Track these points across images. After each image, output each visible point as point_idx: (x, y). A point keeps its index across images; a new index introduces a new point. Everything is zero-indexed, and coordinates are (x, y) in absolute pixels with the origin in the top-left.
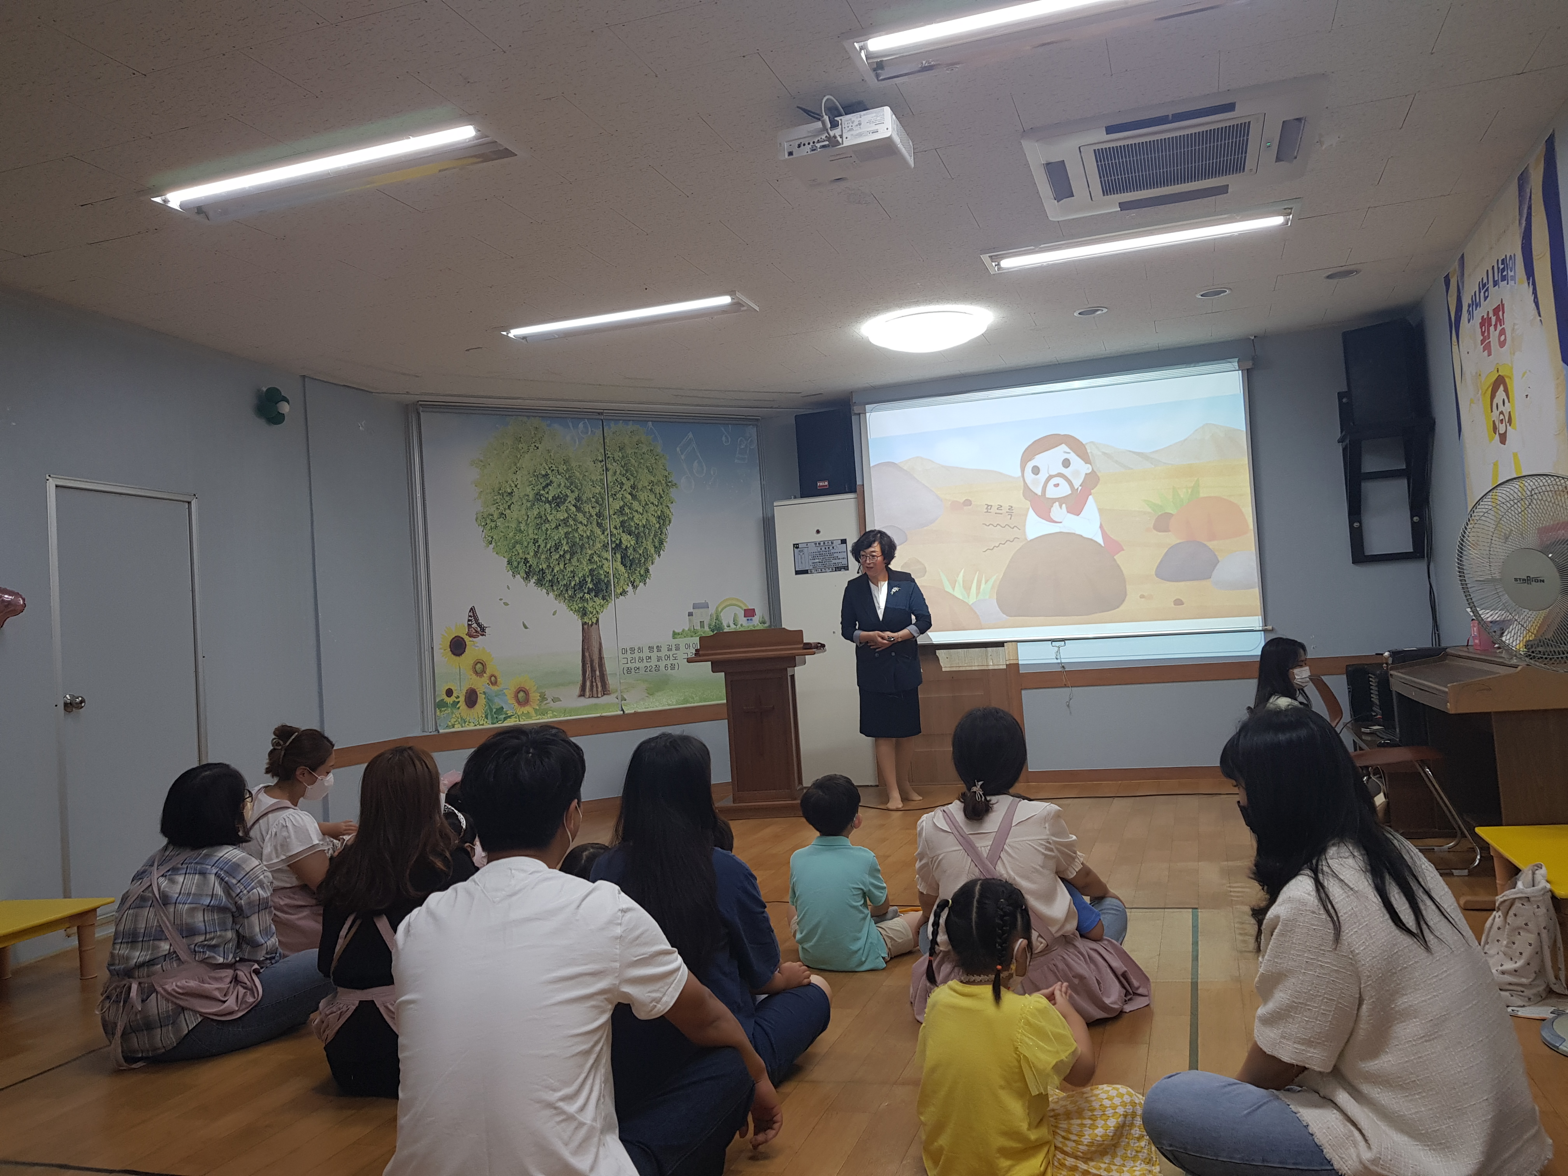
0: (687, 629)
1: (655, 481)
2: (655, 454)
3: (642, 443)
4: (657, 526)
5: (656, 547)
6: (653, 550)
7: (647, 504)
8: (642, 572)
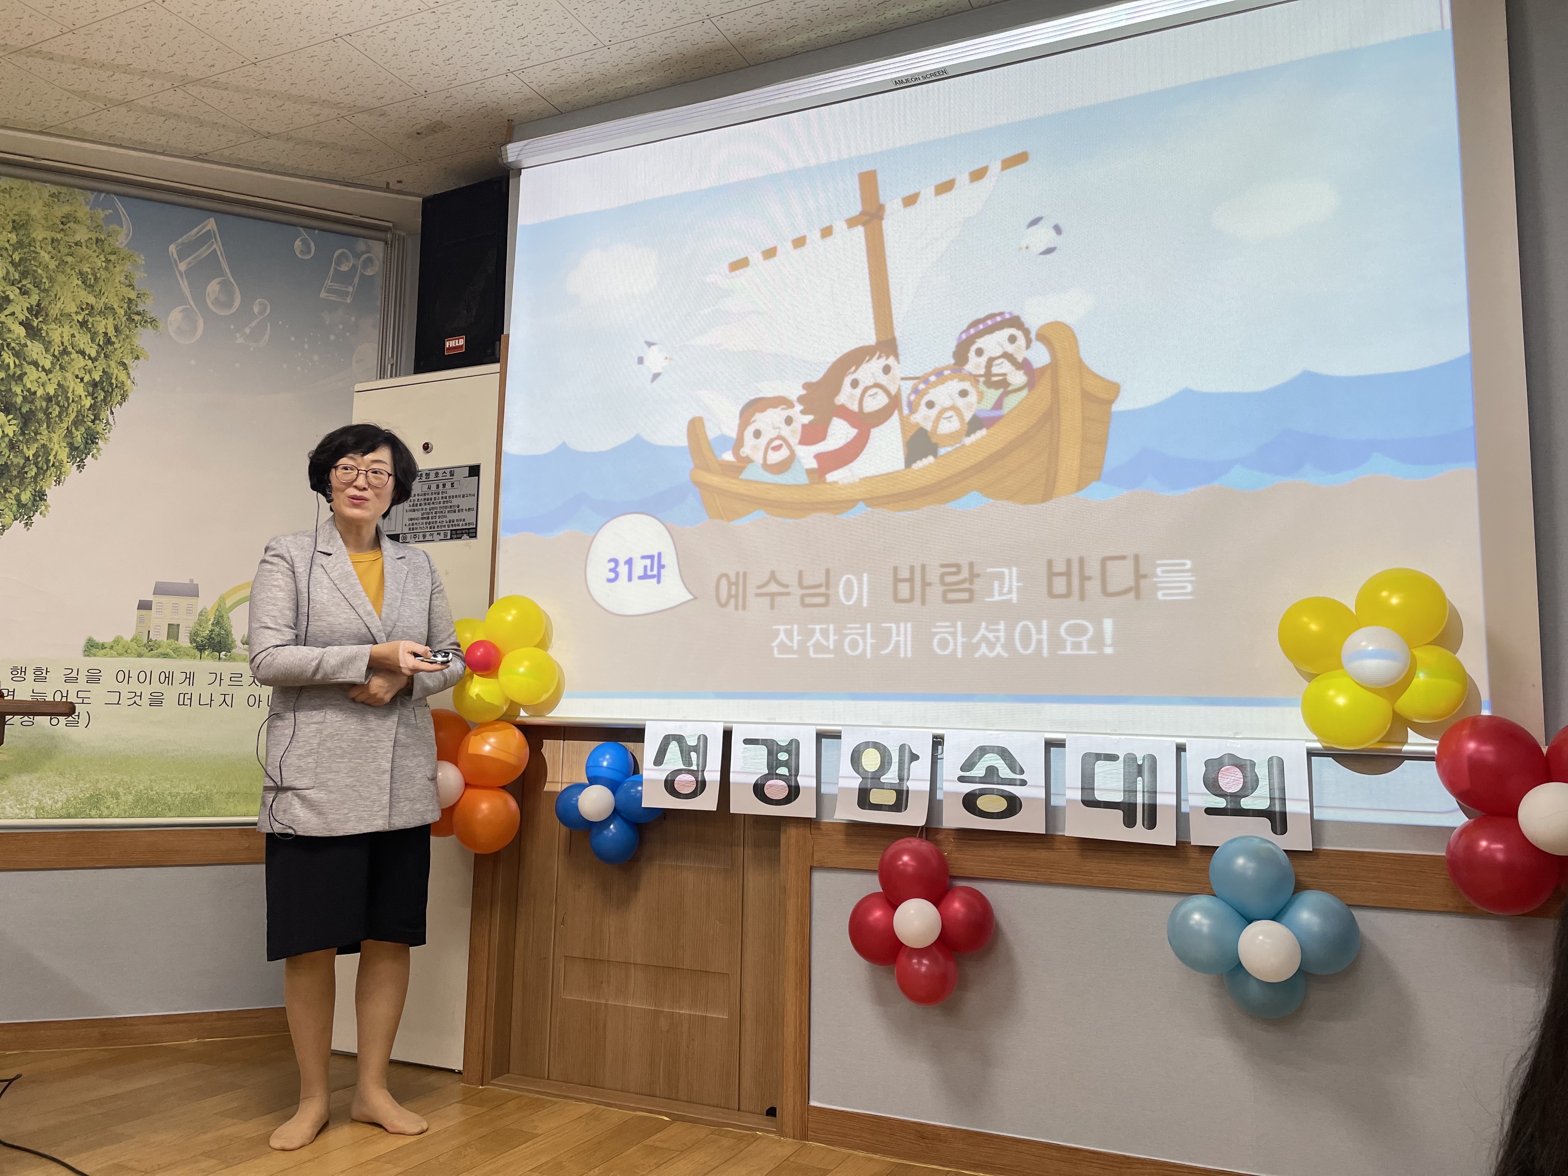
0: (128, 637)
1: (99, 305)
2: (107, 249)
3: (76, 221)
4: (88, 402)
5: (72, 447)
6: (63, 454)
7: (65, 352)
8: (26, 497)
